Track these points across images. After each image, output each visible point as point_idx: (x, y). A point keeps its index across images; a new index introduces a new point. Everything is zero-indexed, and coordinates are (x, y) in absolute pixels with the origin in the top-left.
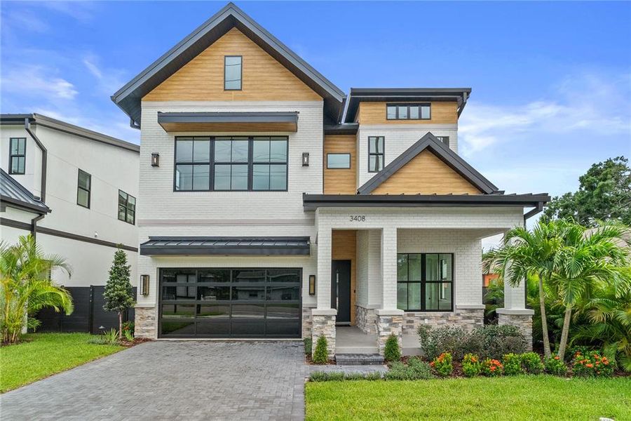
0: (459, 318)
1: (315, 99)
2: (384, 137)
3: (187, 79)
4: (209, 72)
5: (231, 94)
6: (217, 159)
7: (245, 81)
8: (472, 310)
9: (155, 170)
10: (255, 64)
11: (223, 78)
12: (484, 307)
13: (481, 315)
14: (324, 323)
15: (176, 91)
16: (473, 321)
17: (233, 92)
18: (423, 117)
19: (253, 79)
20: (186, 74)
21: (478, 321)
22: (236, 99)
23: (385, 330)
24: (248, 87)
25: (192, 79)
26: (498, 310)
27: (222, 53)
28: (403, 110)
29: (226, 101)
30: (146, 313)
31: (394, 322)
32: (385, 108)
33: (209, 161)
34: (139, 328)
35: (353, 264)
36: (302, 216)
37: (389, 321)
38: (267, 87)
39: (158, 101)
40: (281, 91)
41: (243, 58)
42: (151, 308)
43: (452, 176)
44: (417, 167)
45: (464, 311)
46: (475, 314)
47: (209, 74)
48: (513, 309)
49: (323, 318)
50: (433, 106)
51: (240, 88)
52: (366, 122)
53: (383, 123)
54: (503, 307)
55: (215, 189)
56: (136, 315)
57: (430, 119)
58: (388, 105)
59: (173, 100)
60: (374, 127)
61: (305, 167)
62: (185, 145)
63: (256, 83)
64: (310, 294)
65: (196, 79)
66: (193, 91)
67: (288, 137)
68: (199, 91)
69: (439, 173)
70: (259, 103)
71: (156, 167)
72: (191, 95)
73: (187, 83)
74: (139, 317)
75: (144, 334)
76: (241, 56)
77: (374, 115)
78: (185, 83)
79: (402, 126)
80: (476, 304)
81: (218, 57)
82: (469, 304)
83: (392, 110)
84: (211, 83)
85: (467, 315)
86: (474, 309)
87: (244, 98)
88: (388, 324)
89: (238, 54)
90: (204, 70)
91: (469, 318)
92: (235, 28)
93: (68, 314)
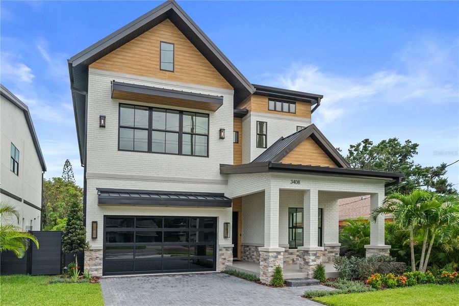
0: (327, 252)
1: (228, 88)
2: (266, 123)
3: (129, 55)
4: (147, 52)
5: (166, 74)
6: (154, 126)
7: (177, 65)
8: (333, 247)
9: (102, 130)
10: (184, 52)
11: (158, 60)
12: (340, 244)
13: (338, 250)
14: (276, 257)
15: (120, 64)
16: (334, 254)
17: (167, 73)
18: (291, 112)
19: (183, 64)
20: (128, 51)
21: (337, 254)
22: (170, 78)
23: (314, 261)
24: (179, 70)
25: (133, 55)
26: (366, 246)
27: (159, 39)
28: (279, 104)
29: (161, 79)
30: (94, 254)
31: (318, 255)
32: (267, 101)
33: (148, 127)
34: (88, 268)
35: (239, 215)
36: (219, 177)
37: (315, 255)
38: (193, 73)
39: (104, 70)
40: (204, 78)
41: (175, 46)
42: (99, 250)
43: (323, 155)
44: (303, 147)
45: (329, 248)
46: (335, 250)
47: (148, 54)
48: (379, 245)
49: (275, 254)
50: (297, 104)
51: (172, 70)
52: (256, 110)
53: (266, 112)
54: (369, 244)
55: (153, 151)
56: (85, 257)
57: (295, 113)
58: (270, 100)
59: (117, 71)
60: (260, 114)
61: (221, 140)
62: (127, 112)
63: (184, 68)
64: (224, 237)
65: (136, 56)
66: (135, 67)
67: (209, 115)
68: (140, 67)
69: (315, 153)
70: (187, 85)
71: (103, 128)
72: (133, 70)
73: (130, 58)
74: (88, 258)
75: (93, 273)
76: (173, 44)
77: (261, 105)
78: (127, 58)
79: (278, 116)
80: (335, 243)
81: (155, 42)
82: (332, 243)
83: (272, 103)
84: (149, 61)
85: (330, 250)
86: (335, 246)
87: (175, 79)
88: (314, 257)
89: (171, 42)
90: (144, 50)
91: (332, 252)
92: (168, 19)
93: (21, 257)
